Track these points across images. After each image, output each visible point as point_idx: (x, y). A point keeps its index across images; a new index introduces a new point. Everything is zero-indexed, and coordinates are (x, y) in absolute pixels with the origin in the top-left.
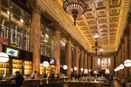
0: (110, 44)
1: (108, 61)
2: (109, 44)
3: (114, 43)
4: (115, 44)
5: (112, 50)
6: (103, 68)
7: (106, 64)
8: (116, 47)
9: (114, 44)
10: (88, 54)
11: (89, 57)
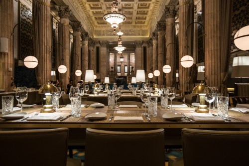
0: (136, 23)
1: (129, 59)
2: (134, 24)
3: (143, 21)
4: (146, 24)
5: (139, 35)
6: (120, 72)
7: (125, 66)
8: (147, 31)
9: (144, 23)
10: (90, 42)
11: (91, 48)
